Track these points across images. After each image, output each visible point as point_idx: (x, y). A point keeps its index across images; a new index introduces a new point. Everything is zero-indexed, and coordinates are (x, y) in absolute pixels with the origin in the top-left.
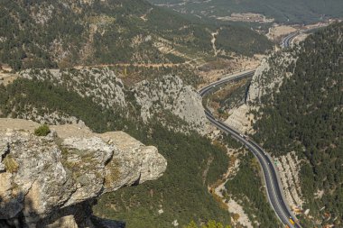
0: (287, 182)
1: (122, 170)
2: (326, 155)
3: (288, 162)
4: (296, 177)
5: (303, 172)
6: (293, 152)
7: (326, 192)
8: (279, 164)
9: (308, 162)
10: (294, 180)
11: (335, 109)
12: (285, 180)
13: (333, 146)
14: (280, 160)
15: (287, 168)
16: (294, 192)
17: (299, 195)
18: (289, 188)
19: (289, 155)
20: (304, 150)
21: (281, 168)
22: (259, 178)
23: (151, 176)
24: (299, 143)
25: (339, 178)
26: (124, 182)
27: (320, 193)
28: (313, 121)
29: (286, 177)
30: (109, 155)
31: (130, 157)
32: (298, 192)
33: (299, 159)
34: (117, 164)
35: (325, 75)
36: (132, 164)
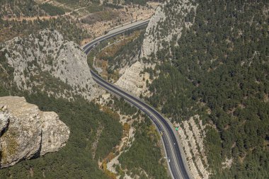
0: (191, 151)
1: (20, 141)
2: (234, 118)
3: (191, 128)
4: (201, 145)
5: (209, 139)
6: (197, 116)
7: (236, 160)
8: (181, 131)
9: (214, 127)
10: (198, 148)
11: (243, 63)
12: (188, 149)
13: (241, 106)
14: (182, 126)
15: (190, 134)
16: (199, 162)
17: (205, 166)
18: (194, 159)
19: (191, 119)
20: (209, 113)
21: (183, 136)
22: (158, 148)
23: (52, 147)
24: (203, 104)
25: (249, 144)
26: (22, 155)
27: (228, 163)
28: (218, 79)
29: (190, 145)
30: (4, 124)
31: (28, 125)
32: (203, 162)
33: (203, 124)
34: (14, 134)
35: (230, 24)
36: (31, 134)
